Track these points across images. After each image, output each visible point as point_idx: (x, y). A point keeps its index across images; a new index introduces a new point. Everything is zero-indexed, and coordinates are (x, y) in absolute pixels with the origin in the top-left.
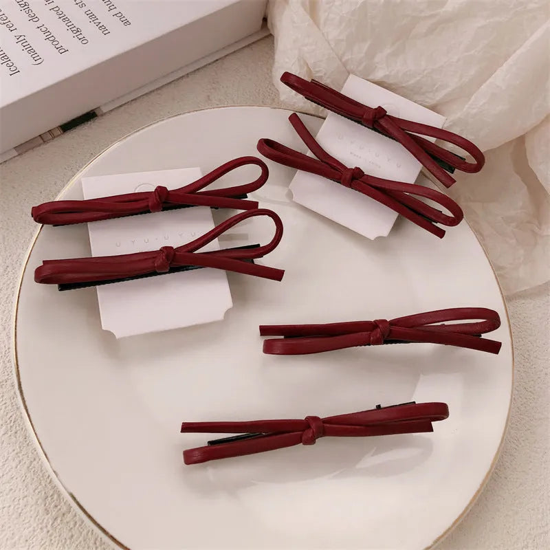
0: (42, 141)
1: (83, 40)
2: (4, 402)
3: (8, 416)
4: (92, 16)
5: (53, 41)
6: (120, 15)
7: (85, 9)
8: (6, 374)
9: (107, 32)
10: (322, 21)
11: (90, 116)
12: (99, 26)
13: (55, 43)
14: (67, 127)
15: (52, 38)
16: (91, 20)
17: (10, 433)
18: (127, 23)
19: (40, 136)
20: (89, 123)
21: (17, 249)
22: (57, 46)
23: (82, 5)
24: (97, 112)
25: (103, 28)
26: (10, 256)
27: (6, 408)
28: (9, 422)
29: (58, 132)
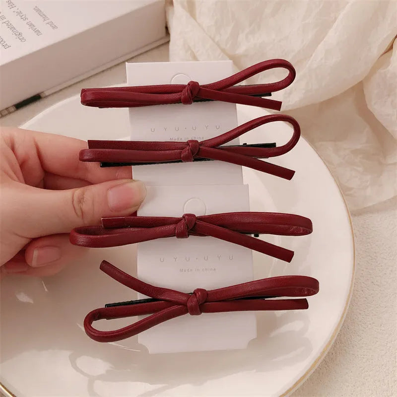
1: (22, 39)
4: (31, 25)
7: (27, 21)
11: (36, 98)
12: (35, 31)
13: (2, 43)
14: (19, 106)
18: (55, 27)
24: (42, 95)
29: (13, 109)
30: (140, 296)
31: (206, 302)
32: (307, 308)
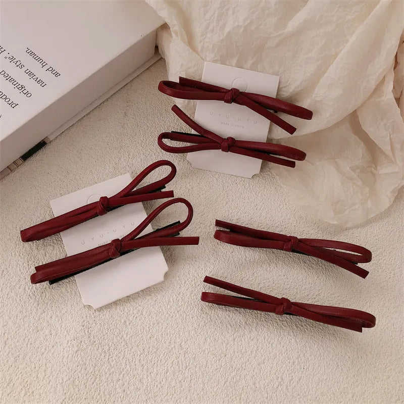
0: (10, 171)
1: (27, 94)
2: (20, 372)
3: (25, 381)
4: (30, 74)
5: (6, 99)
6: (51, 69)
7: (24, 69)
8: (17, 351)
9: (44, 84)
10: (199, 49)
11: (41, 145)
12: (37, 81)
13: (7, 100)
14: (26, 157)
15: (5, 97)
16: (30, 77)
17: (28, 394)
18: (57, 75)
19: (8, 167)
20: (42, 150)
21: (7, 256)
22: (9, 103)
23: (22, 66)
24: (46, 141)
25: (40, 82)
26: (3, 263)
27: (22, 376)
28: (26, 385)
29: (20, 162)
30: (193, 132)
31: (233, 146)
32: (294, 167)
